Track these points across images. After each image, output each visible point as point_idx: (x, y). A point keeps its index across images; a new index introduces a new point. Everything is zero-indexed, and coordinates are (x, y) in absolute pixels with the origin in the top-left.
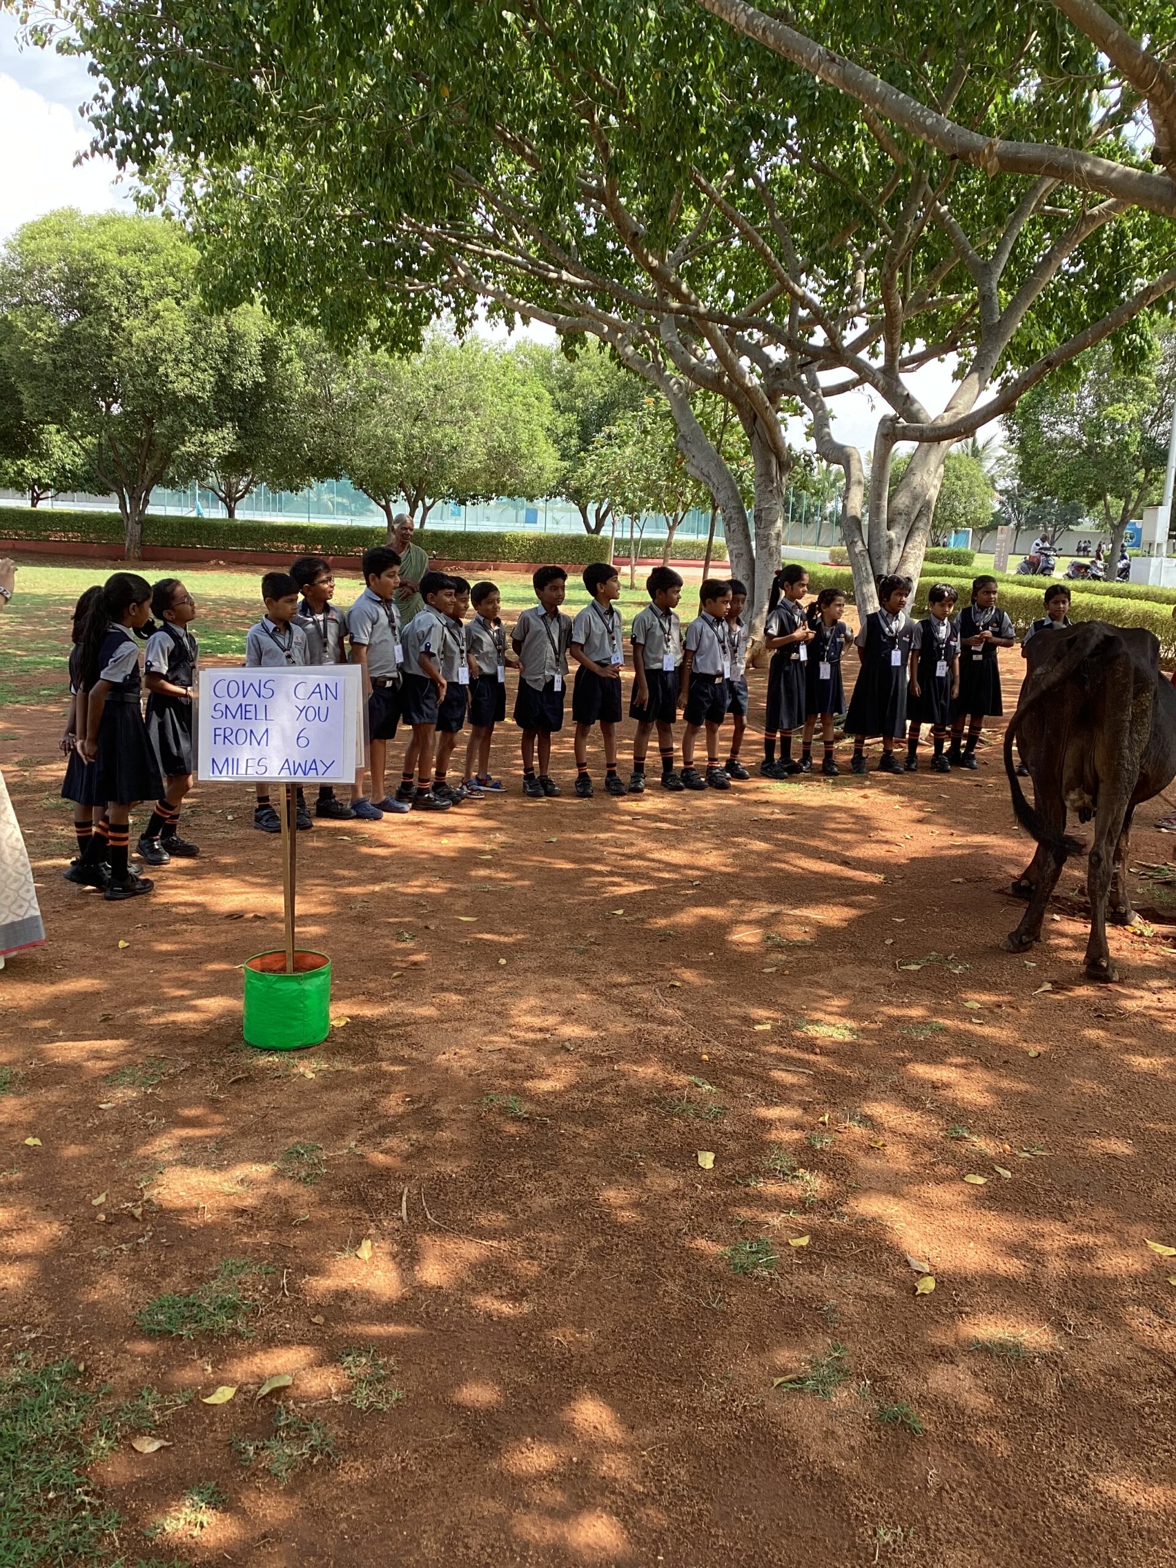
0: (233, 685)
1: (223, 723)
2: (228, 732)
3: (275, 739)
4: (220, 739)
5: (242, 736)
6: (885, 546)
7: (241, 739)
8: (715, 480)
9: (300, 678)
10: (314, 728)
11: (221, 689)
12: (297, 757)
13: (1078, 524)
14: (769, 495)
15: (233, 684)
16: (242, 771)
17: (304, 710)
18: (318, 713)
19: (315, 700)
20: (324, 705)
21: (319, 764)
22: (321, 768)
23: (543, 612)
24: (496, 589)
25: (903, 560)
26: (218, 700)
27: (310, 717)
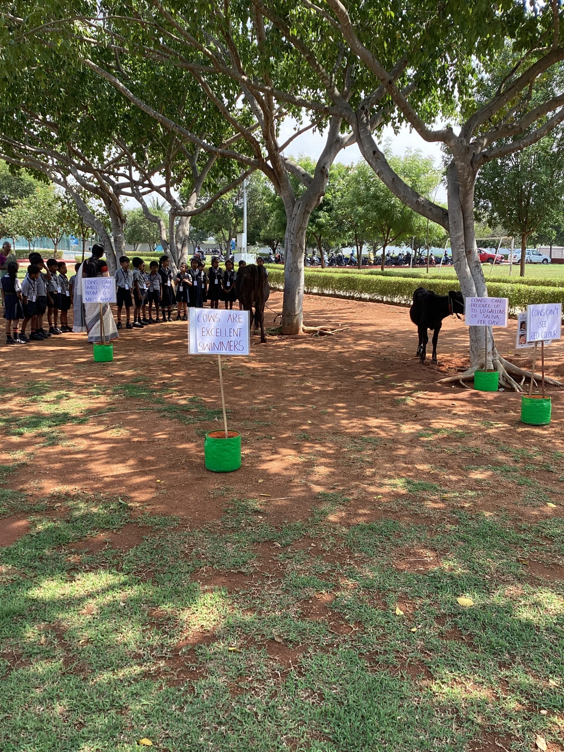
13: (206, 240)
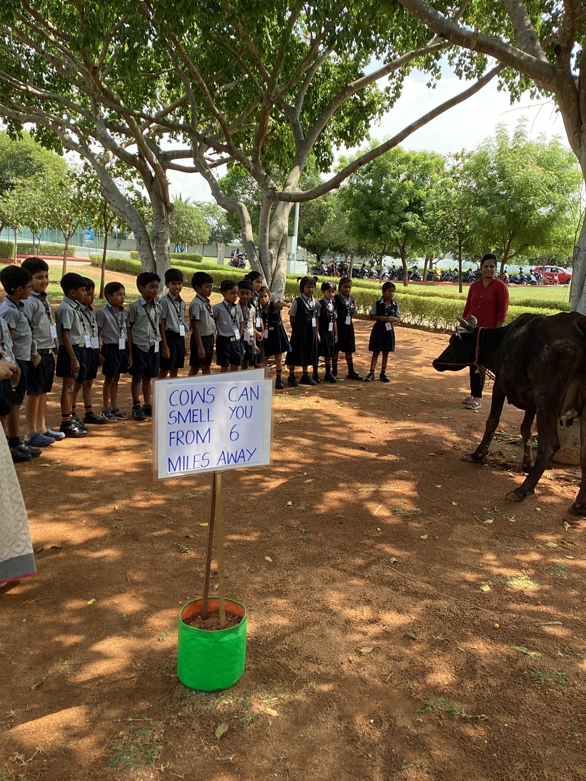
0: (184, 395)
1: (177, 427)
2: (180, 434)
3: (215, 436)
4: (174, 441)
5: (190, 436)
6: (269, 258)
7: (190, 440)
8: (128, 215)
9: (231, 384)
10: (243, 424)
11: (175, 400)
12: (231, 448)
14: (162, 225)
15: (184, 393)
16: (191, 466)
17: (235, 410)
18: (244, 412)
19: (244, 401)
20: (249, 404)
21: (246, 452)
22: (247, 455)
23: (145, 303)
24: (123, 287)
25: (278, 266)
26: (173, 408)
27: (240, 415)
